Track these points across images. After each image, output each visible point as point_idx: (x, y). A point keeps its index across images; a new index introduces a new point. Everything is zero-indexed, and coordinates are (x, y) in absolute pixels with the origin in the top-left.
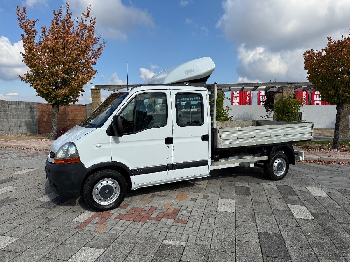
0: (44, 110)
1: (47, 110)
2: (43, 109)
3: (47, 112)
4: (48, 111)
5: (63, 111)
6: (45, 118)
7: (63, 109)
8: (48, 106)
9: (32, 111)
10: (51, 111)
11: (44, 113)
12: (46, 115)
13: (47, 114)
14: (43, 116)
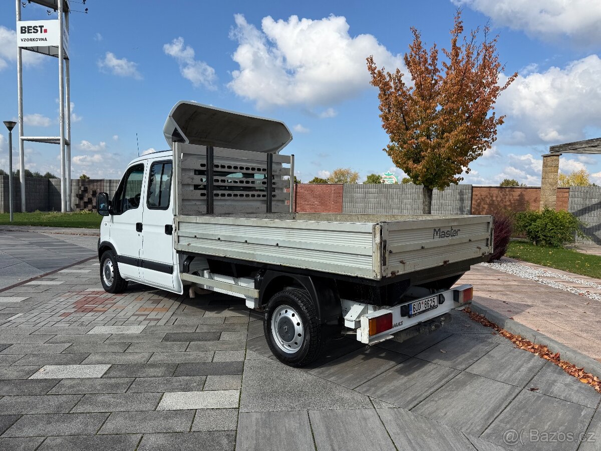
0: (483, 197)
1: (489, 196)
2: (481, 195)
3: (488, 202)
4: (491, 198)
5: (517, 200)
6: (483, 211)
7: (519, 196)
8: (490, 190)
9: (462, 200)
10: (494, 199)
11: (482, 203)
12: (486, 206)
13: (488, 204)
14: (481, 207)
